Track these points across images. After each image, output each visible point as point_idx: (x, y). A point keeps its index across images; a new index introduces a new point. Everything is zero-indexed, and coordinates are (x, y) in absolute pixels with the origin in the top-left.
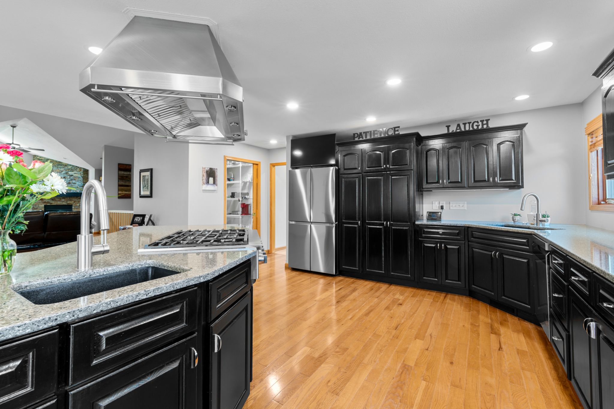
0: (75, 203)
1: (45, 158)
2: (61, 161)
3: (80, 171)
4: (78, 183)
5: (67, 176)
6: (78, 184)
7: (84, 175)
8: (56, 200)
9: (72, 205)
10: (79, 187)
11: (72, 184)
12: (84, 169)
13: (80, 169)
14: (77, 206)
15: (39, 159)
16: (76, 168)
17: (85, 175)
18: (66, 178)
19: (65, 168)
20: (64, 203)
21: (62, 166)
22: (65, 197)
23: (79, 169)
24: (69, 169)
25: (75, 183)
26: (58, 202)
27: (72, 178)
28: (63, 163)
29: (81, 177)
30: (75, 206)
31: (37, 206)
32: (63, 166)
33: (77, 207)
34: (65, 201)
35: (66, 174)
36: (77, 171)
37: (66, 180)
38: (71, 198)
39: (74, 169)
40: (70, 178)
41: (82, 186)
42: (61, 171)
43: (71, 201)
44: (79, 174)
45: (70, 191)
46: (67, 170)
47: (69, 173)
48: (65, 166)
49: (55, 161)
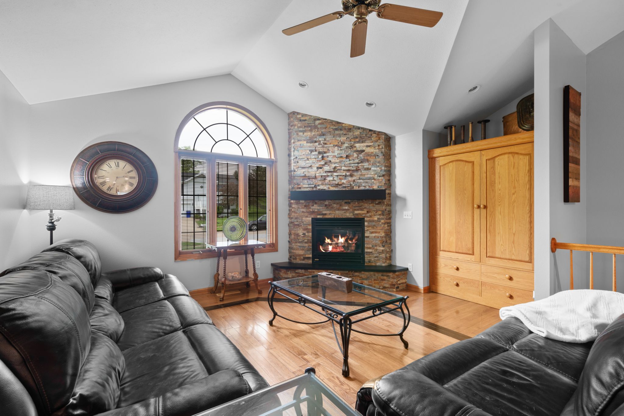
0: (370, 214)
1: (311, 116)
2: (339, 121)
3: (377, 141)
4: (375, 169)
5: (352, 154)
6: (374, 171)
7: (386, 150)
8: (332, 208)
9: (364, 218)
10: (376, 177)
11: (364, 172)
12: (385, 134)
13: (378, 135)
14: (373, 221)
15: (300, 120)
16: (370, 133)
17: (387, 148)
18: (351, 158)
19: (348, 136)
20: (349, 215)
21: (342, 132)
22: (350, 201)
23: (374, 135)
24: (357, 138)
25: (368, 169)
26: (337, 212)
27: (362, 158)
28: (343, 125)
29: (380, 155)
30: (369, 221)
31: (299, 220)
32: (344, 132)
33: (374, 224)
34: (349, 208)
35: (351, 149)
36: (371, 141)
37: (351, 162)
38: (362, 204)
39: (365, 136)
40: (359, 157)
41: (383, 176)
42: (340, 143)
43: (362, 210)
44: (376, 148)
45: (359, 188)
46: (352, 139)
47: (357, 147)
48: (348, 131)
49: (329, 121)
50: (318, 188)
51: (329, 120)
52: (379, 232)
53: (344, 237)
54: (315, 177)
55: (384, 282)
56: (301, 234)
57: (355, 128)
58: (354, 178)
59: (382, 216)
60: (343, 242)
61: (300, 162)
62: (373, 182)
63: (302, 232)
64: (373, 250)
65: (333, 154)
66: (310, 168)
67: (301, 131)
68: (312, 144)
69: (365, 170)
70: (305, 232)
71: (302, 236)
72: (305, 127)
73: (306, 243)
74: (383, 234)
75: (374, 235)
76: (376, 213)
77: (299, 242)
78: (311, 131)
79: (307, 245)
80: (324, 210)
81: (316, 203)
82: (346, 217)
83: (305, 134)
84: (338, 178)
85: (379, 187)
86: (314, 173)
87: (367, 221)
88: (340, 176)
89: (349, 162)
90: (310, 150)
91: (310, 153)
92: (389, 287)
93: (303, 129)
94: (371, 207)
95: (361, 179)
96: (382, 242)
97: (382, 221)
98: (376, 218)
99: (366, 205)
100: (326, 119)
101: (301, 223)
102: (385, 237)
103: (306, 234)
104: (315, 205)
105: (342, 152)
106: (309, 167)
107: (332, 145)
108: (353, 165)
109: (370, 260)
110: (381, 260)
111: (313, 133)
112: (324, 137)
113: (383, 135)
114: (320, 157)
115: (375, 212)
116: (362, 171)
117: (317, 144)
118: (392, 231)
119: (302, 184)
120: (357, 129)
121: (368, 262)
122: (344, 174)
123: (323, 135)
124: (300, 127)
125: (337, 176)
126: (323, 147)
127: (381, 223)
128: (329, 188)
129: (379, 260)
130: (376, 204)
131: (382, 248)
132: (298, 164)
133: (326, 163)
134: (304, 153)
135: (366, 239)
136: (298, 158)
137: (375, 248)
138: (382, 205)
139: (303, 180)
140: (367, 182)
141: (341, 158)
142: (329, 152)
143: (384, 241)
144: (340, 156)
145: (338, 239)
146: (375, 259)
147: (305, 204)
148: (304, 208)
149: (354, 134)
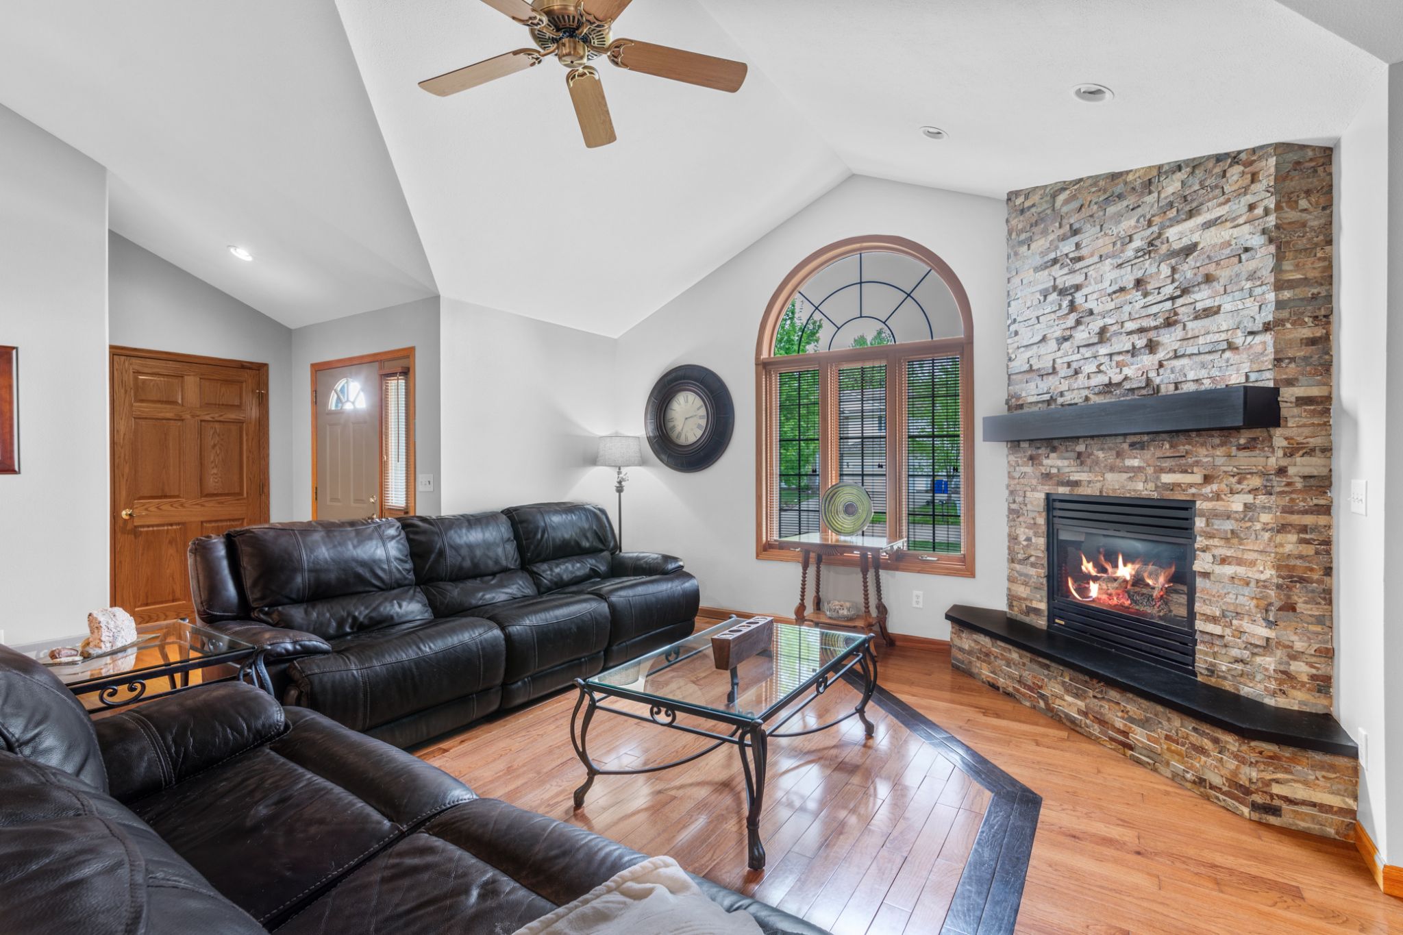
0: (1215, 487)
1: (1047, 187)
3: (1245, 190)
4: (1238, 305)
5: (1153, 271)
6: (1234, 314)
7: (1292, 215)
8: (1097, 462)
9: (1194, 502)
10: (1239, 340)
11: (1194, 326)
12: (1282, 148)
13: (1248, 164)
14: (1228, 515)
15: (1023, 211)
17: (1293, 204)
18: (1149, 287)
19: (1141, 211)
20: (1142, 488)
21: (1125, 203)
22: (1144, 439)
23: (1238, 169)
24: (1172, 205)
25: (1211, 312)
26: (1109, 476)
27: (1189, 275)
28: (1130, 177)
29: (1257, 241)
30: (1212, 516)
32: (1131, 200)
33: (1228, 525)
34: (1142, 465)
35: (1150, 252)
36: (1222, 199)
37: (1150, 299)
38: (1187, 447)
39: (1197, 187)
40: (1176, 276)
41: (1267, 327)
42: (1119, 243)
43: (1185, 472)
44: (1241, 221)
45: (1176, 388)
46: (1153, 216)
47: (1170, 240)
48: (1142, 195)
49: (1090, 182)
50: (1060, 400)
51: (1089, 178)
52: (1252, 564)
53: (1133, 563)
54: (1054, 368)
55: (1203, 758)
56: (1022, 538)
57: (1166, 172)
58: (1161, 355)
59: (1262, 499)
60: (1128, 578)
61: (1022, 331)
62: (1227, 361)
63: (1025, 533)
64: (1228, 631)
65: (1100, 286)
66: (1043, 343)
67: (1021, 243)
68: (1046, 272)
69: (1196, 318)
70: (1030, 533)
71: (1025, 543)
72: (1031, 226)
73: (1033, 565)
74: (1269, 574)
75: (1229, 570)
76: (1239, 482)
77: (1021, 562)
78: (1045, 233)
79: (1032, 571)
80: (1073, 469)
81: (1054, 449)
82: (1133, 494)
83: (1033, 246)
84: (1114, 364)
85: (1253, 377)
86: (1050, 358)
87: (1202, 515)
88: (1120, 353)
89: (1142, 303)
90: (1041, 292)
91: (1042, 298)
92: (1225, 789)
93: (1028, 235)
94: (1220, 461)
95: (1183, 356)
96: (1263, 603)
97: (1265, 518)
98: (1236, 504)
99: (1203, 451)
100: (1081, 180)
101: (1022, 506)
102: (1279, 587)
103: (1033, 540)
104: (1053, 455)
105: (1123, 271)
106: (1040, 342)
107: (1096, 259)
108: (1155, 309)
109: (1214, 665)
110: (1259, 677)
111: (1051, 237)
112: (1076, 239)
113: (1270, 155)
114: (1065, 303)
115: (1234, 480)
116: (1190, 325)
117: (1058, 266)
118: (1334, 565)
119: (1024, 394)
120: (1174, 172)
121: (1206, 672)
122: (1128, 347)
123: (1075, 232)
124: (1022, 231)
125: (1111, 355)
126: (1072, 272)
127: (1258, 526)
128: (1087, 399)
129: (1251, 676)
130: (1241, 448)
131: (1261, 631)
132: (1016, 338)
133: (1078, 322)
134: (1029, 304)
135: (1200, 582)
136: (1019, 319)
137: (1234, 622)
138: (1262, 450)
139: (1027, 382)
140: (1203, 366)
141: (1123, 293)
142: (1090, 284)
143: (1271, 604)
144: (1115, 287)
145: (1116, 566)
146: (1234, 666)
147: (1029, 453)
148: (1025, 465)
149: (1163, 196)
